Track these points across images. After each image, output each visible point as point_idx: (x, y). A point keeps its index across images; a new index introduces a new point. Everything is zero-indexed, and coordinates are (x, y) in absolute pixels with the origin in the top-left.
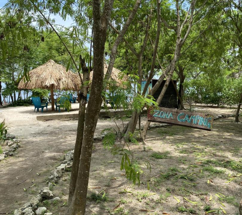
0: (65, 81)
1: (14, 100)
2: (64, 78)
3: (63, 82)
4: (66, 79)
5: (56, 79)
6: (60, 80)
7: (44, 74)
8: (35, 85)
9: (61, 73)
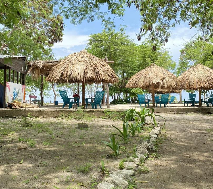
0: (169, 80)
1: (114, 100)
2: (167, 77)
3: (166, 81)
4: (169, 78)
5: (161, 78)
6: (164, 79)
7: (151, 74)
8: (143, 83)
9: (165, 74)
